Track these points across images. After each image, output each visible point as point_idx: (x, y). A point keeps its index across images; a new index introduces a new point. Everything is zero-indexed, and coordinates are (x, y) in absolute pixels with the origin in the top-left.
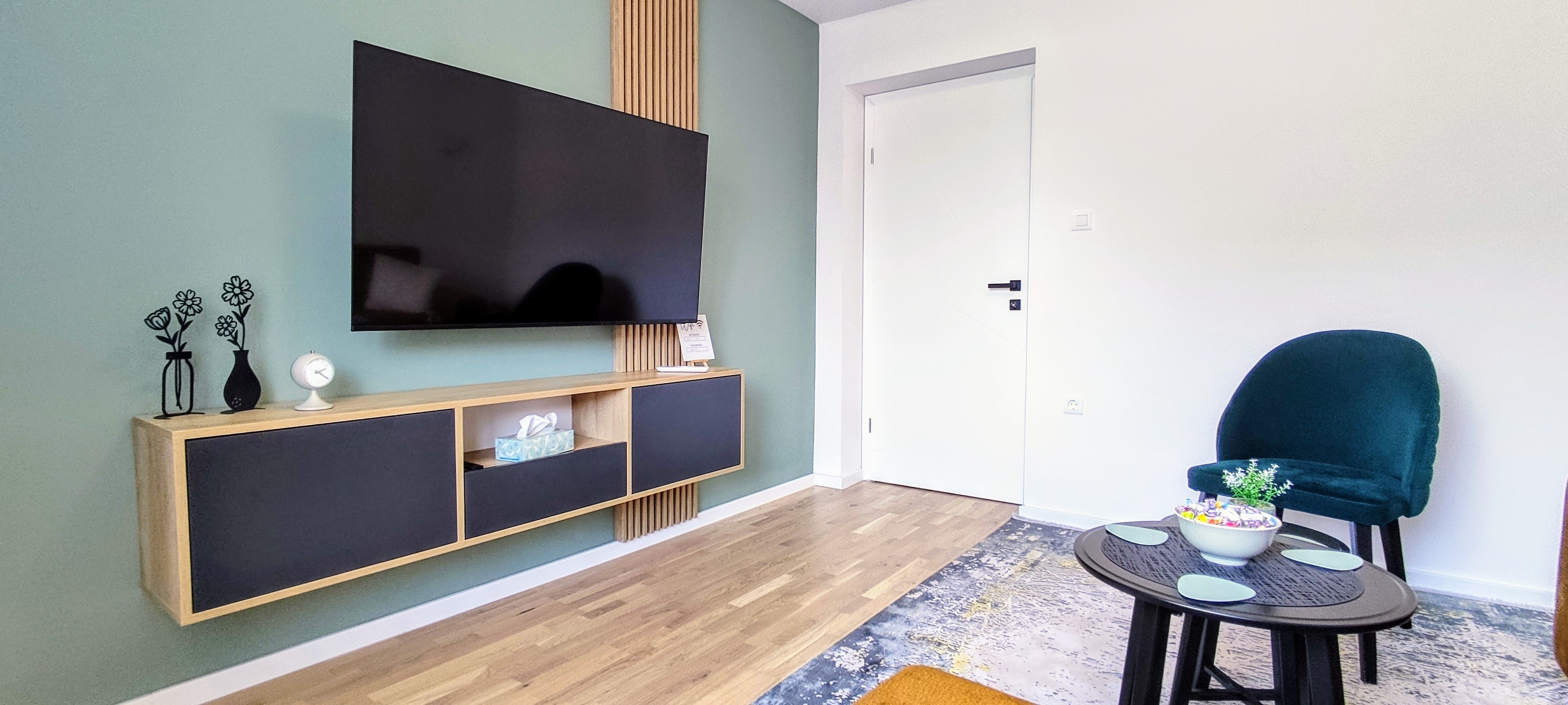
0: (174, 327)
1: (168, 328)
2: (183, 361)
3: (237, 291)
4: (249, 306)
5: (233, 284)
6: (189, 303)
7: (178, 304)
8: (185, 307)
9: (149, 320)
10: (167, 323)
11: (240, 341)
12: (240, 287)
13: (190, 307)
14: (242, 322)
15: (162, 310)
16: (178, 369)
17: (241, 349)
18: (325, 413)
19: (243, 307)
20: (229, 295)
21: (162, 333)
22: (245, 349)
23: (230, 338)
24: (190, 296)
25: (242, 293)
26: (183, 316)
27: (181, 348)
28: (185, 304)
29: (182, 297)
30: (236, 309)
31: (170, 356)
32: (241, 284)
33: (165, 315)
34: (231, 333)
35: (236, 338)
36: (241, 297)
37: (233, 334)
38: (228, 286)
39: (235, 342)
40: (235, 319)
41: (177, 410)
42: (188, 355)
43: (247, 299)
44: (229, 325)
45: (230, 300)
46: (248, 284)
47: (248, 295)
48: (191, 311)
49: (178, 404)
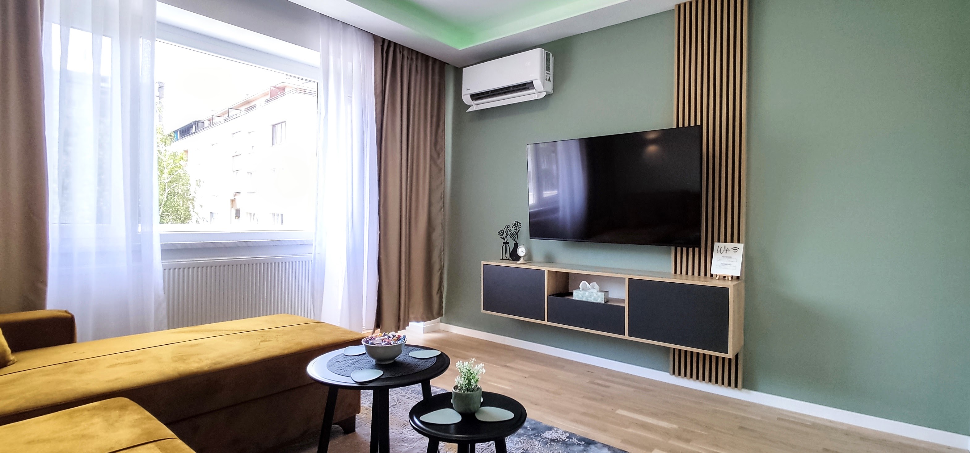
0: (505, 235)
1: (503, 235)
2: (507, 245)
3: (516, 225)
4: (520, 230)
5: (515, 223)
6: (508, 228)
7: (506, 229)
8: (507, 230)
9: (499, 233)
10: (503, 234)
11: (516, 240)
12: (517, 224)
13: (508, 230)
14: (517, 234)
15: (502, 231)
16: (506, 246)
17: (516, 243)
18: (525, 265)
19: (518, 230)
20: (514, 227)
21: (502, 237)
22: (517, 242)
23: (513, 239)
24: (508, 227)
25: (518, 226)
26: (507, 232)
27: (506, 241)
28: (507, 229)
29: (507, 227)
30: (516, 231)
31: (504, 243)
32: (518, 223)
33: (502, 232)
34: (513, 238)
35: (515, 239)
36: (517, 227)
37: (514, 238)
38: (514, 224)
39: (514, 240)
40: (515, 234)
41: (506, 258)
42: (508, 243)
43: (519, 228)
44: (513, 235)
45: (514, 228)
46: (520, 223)
47: (520, 226)
48: (509, 231)
49: (506, 256)
